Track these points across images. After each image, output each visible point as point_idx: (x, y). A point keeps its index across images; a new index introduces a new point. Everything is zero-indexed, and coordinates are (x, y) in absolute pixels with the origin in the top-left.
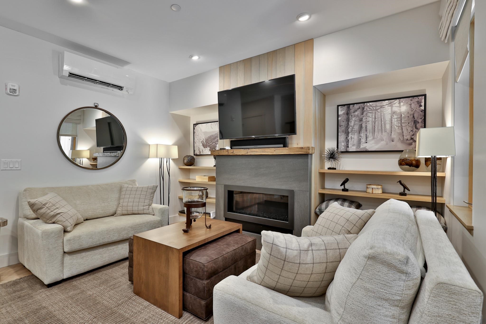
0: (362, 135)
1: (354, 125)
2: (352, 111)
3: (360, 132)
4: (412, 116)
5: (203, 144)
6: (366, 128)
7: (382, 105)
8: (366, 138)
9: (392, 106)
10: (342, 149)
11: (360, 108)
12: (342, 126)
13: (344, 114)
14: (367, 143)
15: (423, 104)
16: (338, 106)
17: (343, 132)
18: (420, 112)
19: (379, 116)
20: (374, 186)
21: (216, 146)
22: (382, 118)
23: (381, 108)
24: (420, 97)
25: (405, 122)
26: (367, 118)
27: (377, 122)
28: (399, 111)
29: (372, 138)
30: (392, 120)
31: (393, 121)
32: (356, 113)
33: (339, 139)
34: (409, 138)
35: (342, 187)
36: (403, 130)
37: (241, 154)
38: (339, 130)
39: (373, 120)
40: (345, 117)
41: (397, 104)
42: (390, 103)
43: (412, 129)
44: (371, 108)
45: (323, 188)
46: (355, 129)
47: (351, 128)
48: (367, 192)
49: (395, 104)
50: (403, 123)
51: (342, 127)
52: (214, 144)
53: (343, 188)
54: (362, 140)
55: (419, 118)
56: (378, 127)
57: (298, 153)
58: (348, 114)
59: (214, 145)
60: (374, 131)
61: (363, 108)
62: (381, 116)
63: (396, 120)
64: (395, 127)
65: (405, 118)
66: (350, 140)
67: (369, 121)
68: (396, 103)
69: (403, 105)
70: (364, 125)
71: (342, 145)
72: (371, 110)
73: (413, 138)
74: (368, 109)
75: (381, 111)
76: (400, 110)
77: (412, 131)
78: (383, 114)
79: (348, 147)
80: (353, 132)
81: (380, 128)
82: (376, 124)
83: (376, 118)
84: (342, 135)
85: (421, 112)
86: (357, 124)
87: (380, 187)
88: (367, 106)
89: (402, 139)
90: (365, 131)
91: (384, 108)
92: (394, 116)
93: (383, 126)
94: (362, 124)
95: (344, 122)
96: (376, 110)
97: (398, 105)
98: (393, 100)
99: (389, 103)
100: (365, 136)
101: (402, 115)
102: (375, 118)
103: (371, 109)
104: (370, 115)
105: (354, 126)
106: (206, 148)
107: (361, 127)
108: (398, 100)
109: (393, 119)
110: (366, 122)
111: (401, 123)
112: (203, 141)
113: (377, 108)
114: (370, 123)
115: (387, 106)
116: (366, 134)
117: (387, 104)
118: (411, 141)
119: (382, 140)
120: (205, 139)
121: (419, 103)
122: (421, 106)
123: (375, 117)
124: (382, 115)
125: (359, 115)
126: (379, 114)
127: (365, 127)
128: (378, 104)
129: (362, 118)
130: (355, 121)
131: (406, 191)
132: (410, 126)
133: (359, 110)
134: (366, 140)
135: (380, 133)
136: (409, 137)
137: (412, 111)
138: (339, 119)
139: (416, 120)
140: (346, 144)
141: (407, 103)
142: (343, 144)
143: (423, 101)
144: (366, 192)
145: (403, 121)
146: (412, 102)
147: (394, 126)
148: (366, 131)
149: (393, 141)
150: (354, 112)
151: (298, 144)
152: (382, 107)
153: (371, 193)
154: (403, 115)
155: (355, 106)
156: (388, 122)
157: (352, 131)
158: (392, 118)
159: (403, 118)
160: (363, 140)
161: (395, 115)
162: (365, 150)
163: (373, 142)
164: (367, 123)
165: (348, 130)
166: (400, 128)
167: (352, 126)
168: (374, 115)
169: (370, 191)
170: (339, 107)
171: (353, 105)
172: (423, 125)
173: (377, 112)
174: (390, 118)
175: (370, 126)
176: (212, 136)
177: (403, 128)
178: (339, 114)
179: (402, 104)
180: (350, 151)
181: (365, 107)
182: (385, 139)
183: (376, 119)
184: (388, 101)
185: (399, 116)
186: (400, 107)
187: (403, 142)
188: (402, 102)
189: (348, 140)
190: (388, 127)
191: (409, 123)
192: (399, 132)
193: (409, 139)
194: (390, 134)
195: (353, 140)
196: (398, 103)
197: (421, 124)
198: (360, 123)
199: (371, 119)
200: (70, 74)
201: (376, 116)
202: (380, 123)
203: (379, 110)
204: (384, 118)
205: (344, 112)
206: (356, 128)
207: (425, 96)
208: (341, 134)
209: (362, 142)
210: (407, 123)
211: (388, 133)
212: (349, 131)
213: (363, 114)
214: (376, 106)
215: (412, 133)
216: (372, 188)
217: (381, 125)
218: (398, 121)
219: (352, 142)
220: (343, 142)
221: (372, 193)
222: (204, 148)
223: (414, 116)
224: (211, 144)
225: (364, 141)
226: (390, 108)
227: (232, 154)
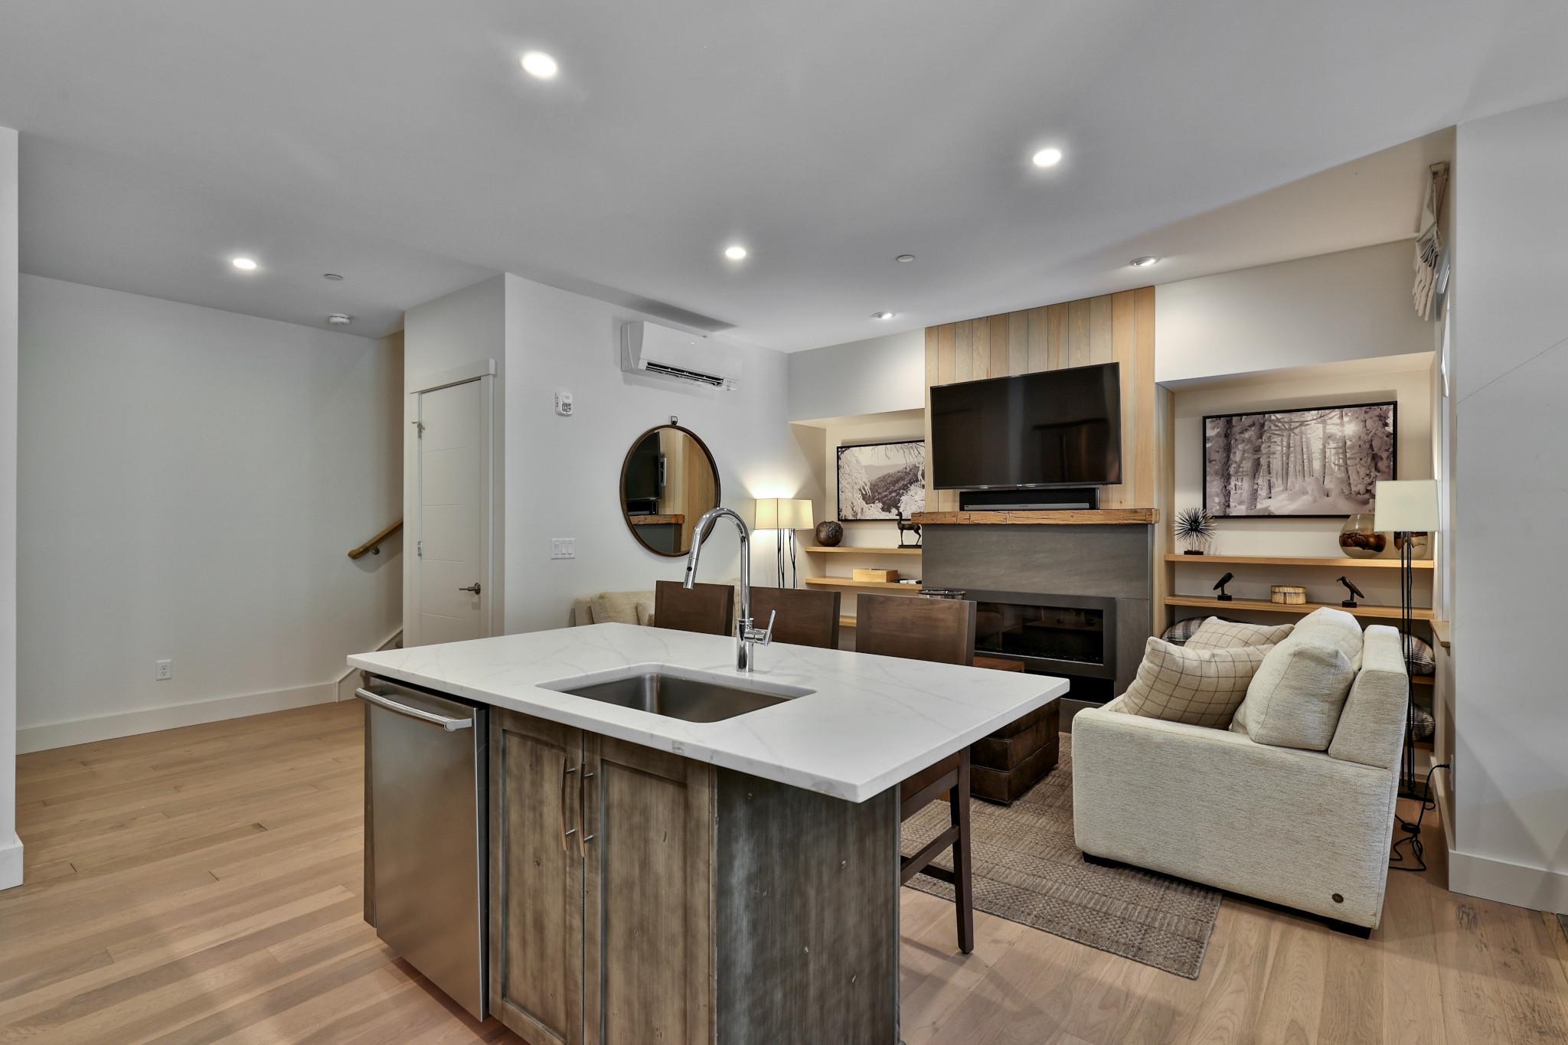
0: (1260, 481)
1: (1243, 459)
2: (1237, 429)
3: (1255, 476)
4: (1368, 445)
5: (862, 494)
6: (1269, 466)
7: (1302, 419)
8: (1270, 488)
9: (1324, 423)
10: (1214, 510)
11: (1254, 424)
12: (1215, 460)
13: (1218, 435)
14: (1270, 498)
15: (1390, 421)
16: (1205, 418)
17: (1216, 473)
18: (1385, 438)
19: (1298, 443)
20: (1289, 589)
21: (899, 500)
22: (1304, 447)
23: (1301, 425)
24: (1385, 407)
25: (1353, 456)
26: (1269, 446)
27: (1292, 455)
28: (1340, 434)
29: (1281, 488)
30: (1325, 452)
31: (1328, 454)
32: (1247, 435)
33: (1208, 490)
34: (1362, 490)
35: (1219, 592)
36: (1349, 472)
37: (989, 522)
38: (1208, 469)
39: (1284, 452)
40: (1222, 441)
41: (1336, 420)
42: (1321, 417)
43: (1368, 472)
44: (1279, 424)
45: (1172, 593)
46: (1245, 469)
47: (1234, 465)
48: (1273, 601)
49: (1331, 418)
50: (1350, 458)
51: (1213, 463)
52: (894, 494)
53: (1220, 594)
54: (1259, 492)
55: (1383, 449)
56: (1295, 466)
57: (1125, 522)
58: (1227, 436)
59: (894, 497)
60: (1287, 474)
61: (1263, 425)
62: (1302, 442)
63: (1333, 451)
64: (1333, 465)
65: (1351, 448)
66: (1232, 492)
67: (1274, 453)
68: (1333, 416)
69: (1350, 422)
70: (1263, 461)
71: (1215, 503)
72: (1281, 429)
73: (1370, 490)
74: (1273, 427)
75: (1301, 432)
76: (1342, 431)
77: (1367, 475)
78: (1306, 438)
79: (1229, 506)
80: (1239, 474)
81: (1298, 468)
82: (1292, 459)
83: (1291, 445)
84: (1213, 481)
85: (1387, 436)
86: (1249, 458)
87: (1300, 590)
88: (1271, 421)
89: (1347, 492)
90: (1266, 474)
91: (1309, 427)
92: (1329, 444)
93: (1306, 464)
94: (1259, 458)
95: (1218, 452)
96: (1291, 429)
97: (1339, 421)
98: (1327, 411)
99: (1319, 416)
100: (1266, 484)
101: (1346, 443)
102: (1289, 447)
103: (1279, 427)
104: (1278, 439)
105: (1241, 462)
106: (872, 505)
107: (1257, 465)
108: (1337, 412)
109: (1327, 450)
110: (1269, 455)
111: (1345, 459)
112: (864, 489)
113: (1293, 425)
114: (1278, 456)
115: (1314, 421)
116: (1269, 480)
117: (1315, 418)
118: (1367, 496)
119: (1305, 492)
120: (868, 484)
121: (1382, 419)
122: (1386, 425)
123: (1289, 444)
124: (1304, 440)
125: (1254, 438)
126: (1298, 438)
127: (1266, 464)
128: (1295, 416)
129: (1260, 447)
130: (1244, 451)
131: (1356, 598)
132: (1363, 466)
133: (1253, 428)
134: (1268, 492)
135: (1300, 478)
136: (1361, 488)
137: (1368, 434)
138: (1208, 445)
139: (1376, 454)
140: (1223, 501)
141: (1357, 418)
142: (1217, 500)
143: (1391, 414)
144: (1271, 601)
145: (1348, 455)
146: (1367, 416)
147: (1330, 465)
148: (1270, 473)
149: (1328, 496)
150: (1242, 433)
151: (1121, 502)
152: (1302, 423)
153: (1282, 602)
154: (1349, 443)
155: (1243, 419)
156: (1317, 455)
157: (1236, 473)
158: (1324, 447)
159: (1349, 448)
160: (1263, 493)
161: (1331, 442)
162: (1267, 514)
163: (1284, 496)
164: (1271, 456)
165: (1227, 469)
166: (1343, 469)
167: (1236, 462)
168: (1285, 440)
169: (1279, 598)
170: (1208, 420)
171: (1239, 418)
172: (1392, 463)
173: (1292, 434)
174: (1321, 447)
175: (1277, 464)
176: (889, 476)
177: (1350, 469)
178: (1207, 435)
179: (1346, 419)
180: (1234, 514)
181: (1266, 423)
182: (1310, 492)
183: (1292, 449)
184: (1316, 412)
185: (1341, 444)
186: (1342, 424)
187: (1350, 497)
188: (1346, 414)
189: (1229, 492)
190: (1317, 465)
191: (1361, 459)
192: (1339, 476)
193: (1361, 492)
194: (1322, 480)
195: (1239, 492)
196: (1339, 418)
197: (1388, 461)
198: (1256, 457)
199: (1279, 448)
200: (649, 364)
201: (1291, 442)
202: (1299, 457)
203: (1296, 431)
204: (1307, 447)
205: (1219, 432)
206: (1247, 465)
207: (1395, 404)
208: (1212, 479)
209: (1259, 497)
210: (1358, 460)
211: (1317, 479)
212: (1231, 473)
213: (1261, 438)
214: (1291, 422)
215: (1368, 480)
216: (1285, 593)
217: (1301, 461)
218: (1337, 453)
219: (1237, 496)
220: (1217, 496)
221: (1285, 603)
222: (867, 503)
223: (1371, 446)
224: (886, 496)
225: (1265, 494)
226: (1320, 426)
227: (967, 522)
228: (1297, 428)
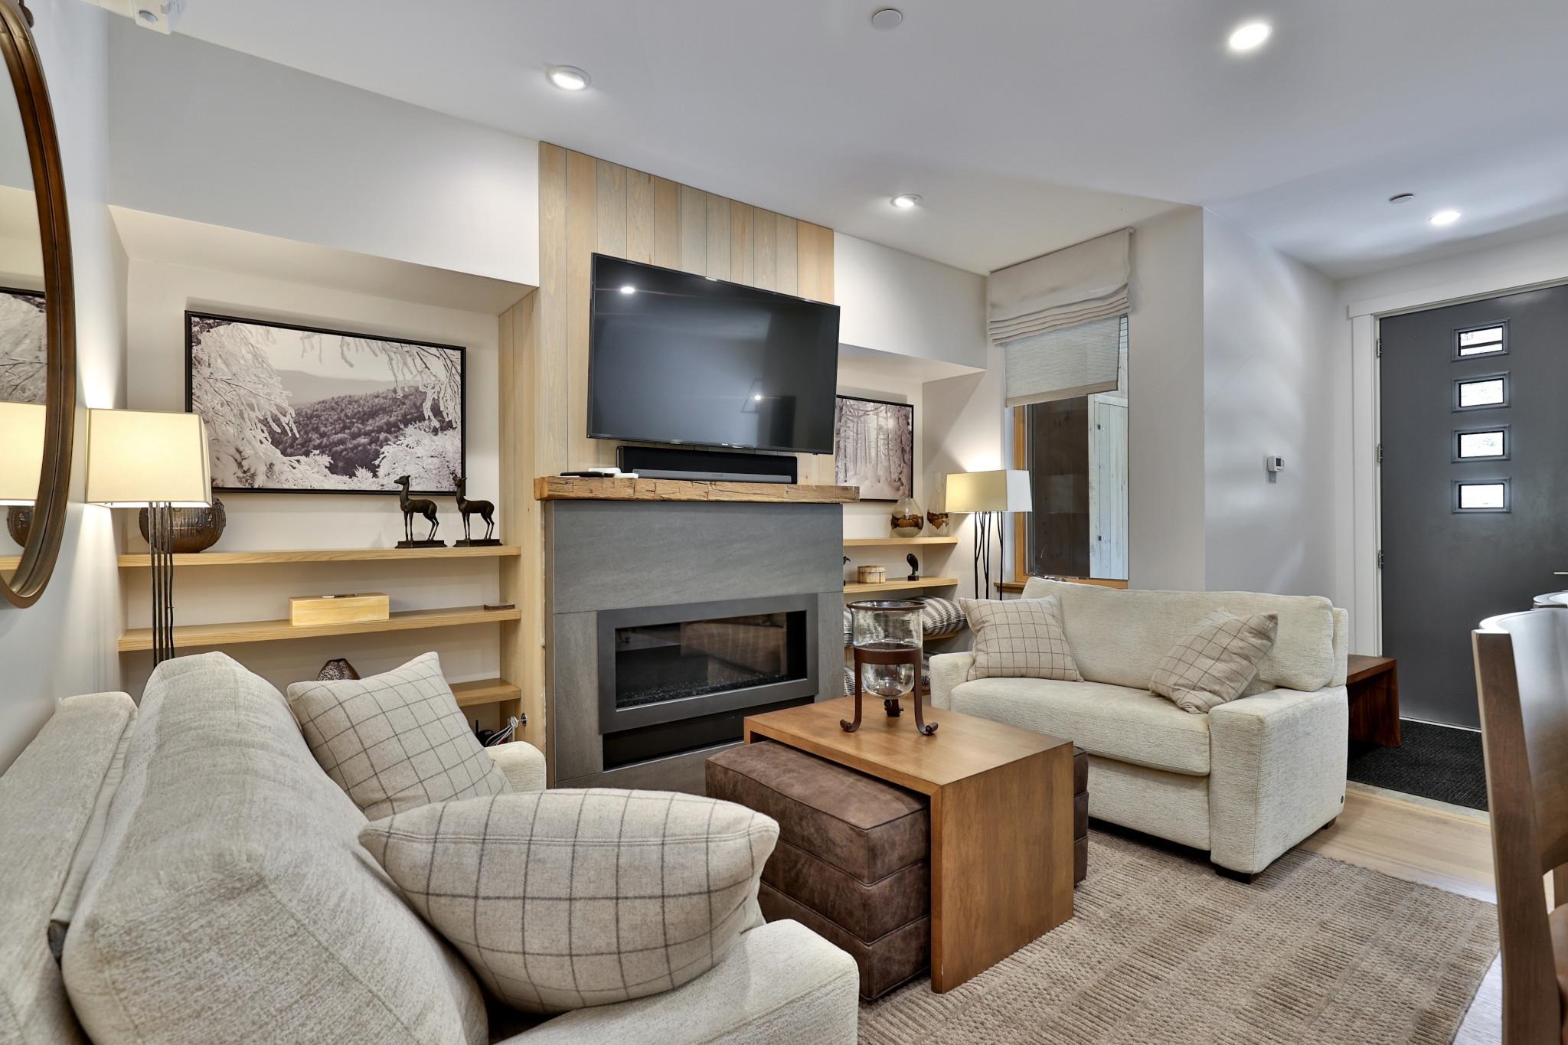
0: (839, 464)
4: (899, 439)
5: (272, 432)
7: (865, 409)
9: (877, 414)
15: (910, 421)
19: (862, 431)
21: (377, 454)
22: (866, 435)
23: (865, 414)
24: (907, 409)
25: (893, 448)
26: (846, 431)
27: (859, 441)
28: (885, 427)
29: (852, 473)
30: (878, 441)
31: (879, 443)
34: (897, 479)
36: (891, 461)
37: (684, 497)
39: (855, 437)
42: (876, 409)
43: (899, 462)
49: (881, 411)
50: (891, 449)
52: (363, 440)
55: (908, 444)
56: (861, 452)
59: (364, 445)
60: (856, 459)
61: (841, 409)
62: (865, 430)
63: (882, 441)
64: (882, 454)
65: (892, 440)
67: (849, 438)
69: (891, 417)
70: (842, 445)
72: (853, 416)
73: (902, 479)
74: (848, 413)
75: (864, 421)
76: (887, 424)
77: (900, 465)
78: (868, 427)
81: (863, 454)
82: (859, 445)
83: (859, 433)
85: (909, 434)
88: (847, 406)
89: (890, 480)
90: (844, 457)
91: (869, 417)
92: (880, 435)
93: (867, 450)
94: (839, 441)
96: (859, 417)
97: (885, 415)
98: (879, 405)
100: (844, 468)
101: (888, 435)
102: (857, 434)
103: (852, 413)
104: (850, 424)
106: (303, 458)
107: (839, 447)
108: (885, 407)
111: (889, 450)
112: (277, 420)
113: (860, 413)
114: (851, 440)
115: (872, 412)
116: (846, 464)
117: (872, 409)
118: (899, 483)
119: (866, 478)
120: (292, 411)
121: (907, 418)
122: (908, 424)
123: (857, 431)
126: (863, 425)
127: (843, 448)
128: (862, 405)
129: (839, 430)
132: (897, 457)
134: (845, 475)
135: (863, 463)
136: (896, 476)
137: (899, 430)
139: (904, 448)
141: (894, 414)
143: (910, 415)
145: (890, 446)
146: (899, 414)
147: (880, 454)
148: (846, 457)
149: (879, 482)
154: (890, 436)
156: (873, 444)
158: (877, 437)
159: (890, 440)
161: (881, 433)
164: (847, 440)
166: (887, 458)
168: (855, 426)
172: (911, 457)
173: (860, 422)
174: (875, 437)
175: (850, 450)
176: (351, 401)
177: (891, 458)
179: (888, 414)
181: (844, 407)
182: (869, 477)
183: (859, 436)
184: (874, 404)
185: (886, 436)
186: (887, 419)
187: (889, 483)
188: (889, 410)
190: (873, 453)
191: (896, 451)
192: (885, 464)
194: (876, 467)
196: (884, 412)
197: (908, 455)
199: (852, 433)
201: (859, 429)
202: (863, 443)
203: (862, 419)
204: (868, 435)
207: (912, 406)
211: (873, 465)
215: (899, 470)
217: (864, 447)
218: (884, 444)
222: (284, 453)
223: (901, 440)
224: (342, 442)
226: (875, 417)
227: (649, 496)
228: (861, 416)
